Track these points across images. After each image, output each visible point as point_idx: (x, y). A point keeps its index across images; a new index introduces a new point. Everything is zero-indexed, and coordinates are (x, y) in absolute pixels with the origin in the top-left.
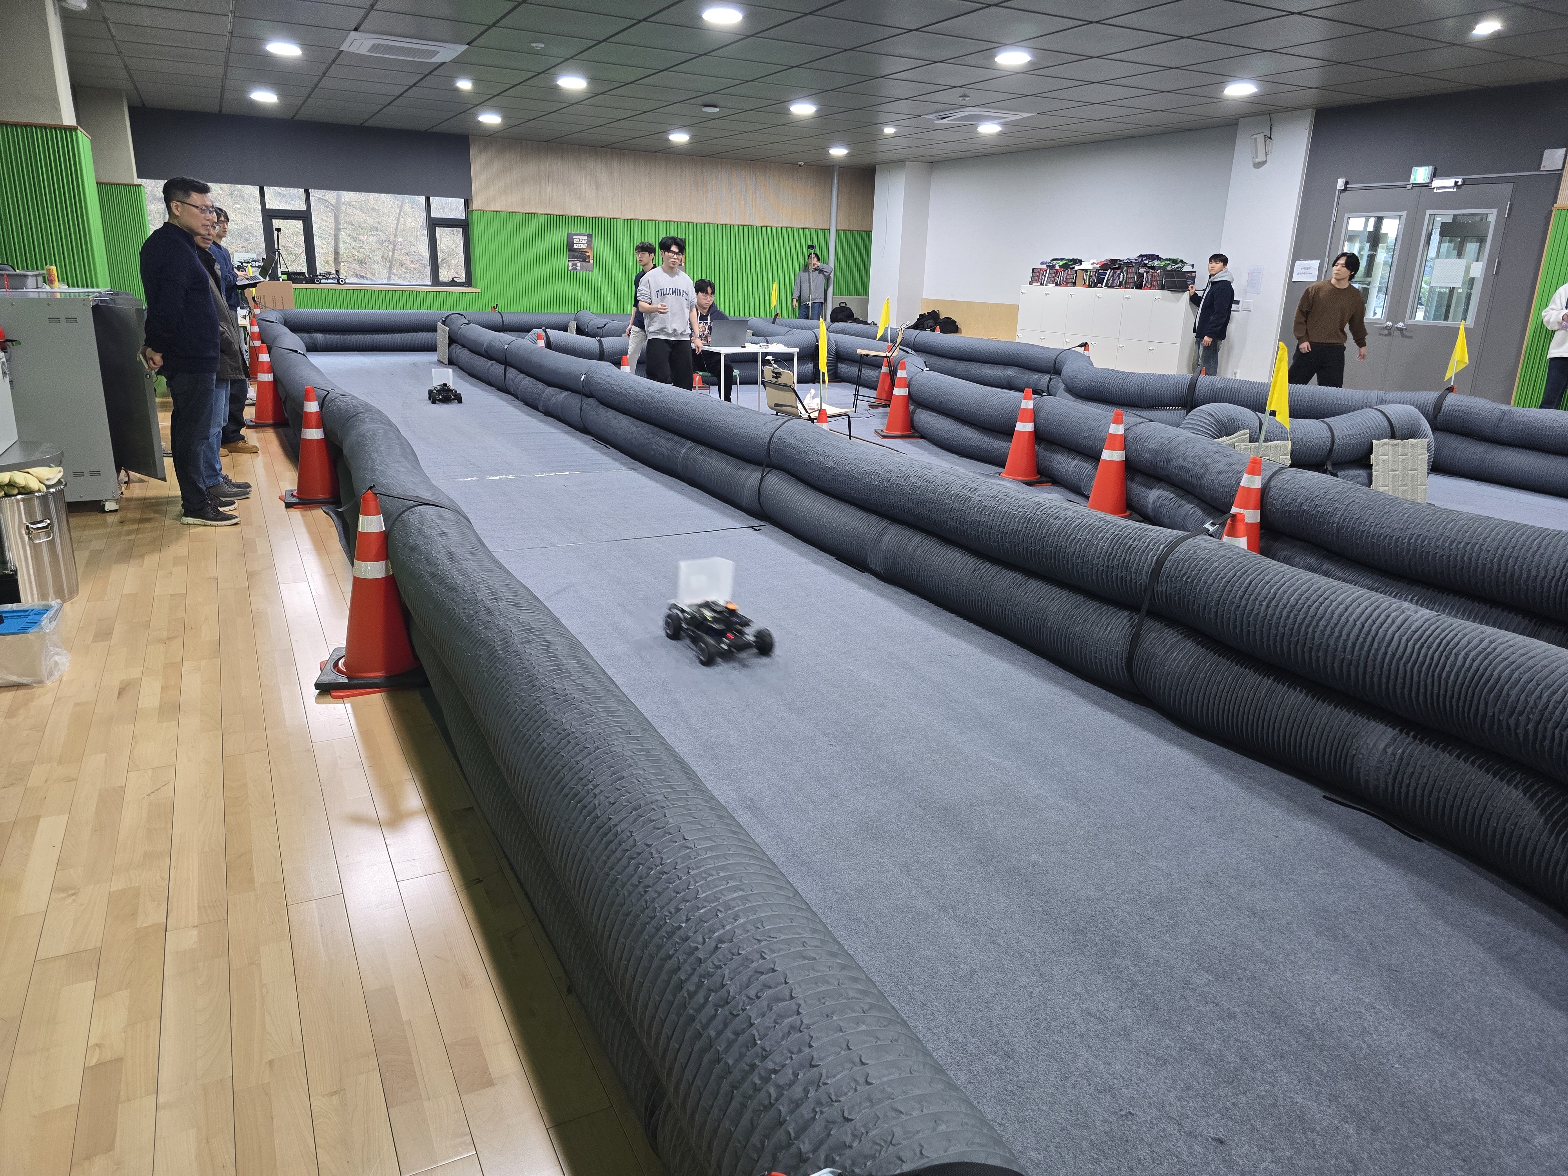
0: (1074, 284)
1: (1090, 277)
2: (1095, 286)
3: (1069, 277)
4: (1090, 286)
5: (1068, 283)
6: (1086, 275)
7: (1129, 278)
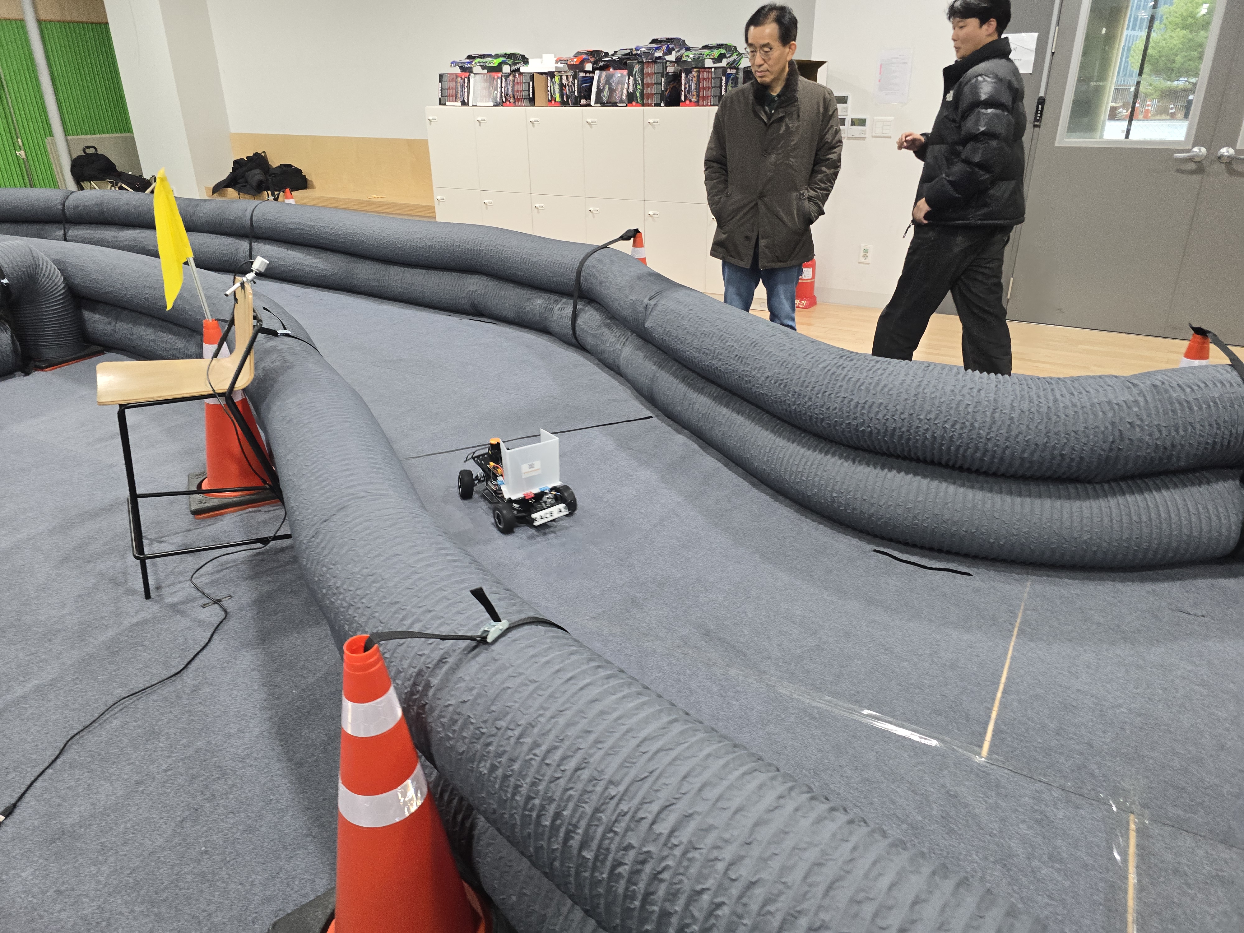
0: (532, 101)
1: (562, 86)
2: (577, 103)
3: (518, 88)
4: (564, 103)
5: (519, 100)
6: (554, 83)
7: (649, 85)
